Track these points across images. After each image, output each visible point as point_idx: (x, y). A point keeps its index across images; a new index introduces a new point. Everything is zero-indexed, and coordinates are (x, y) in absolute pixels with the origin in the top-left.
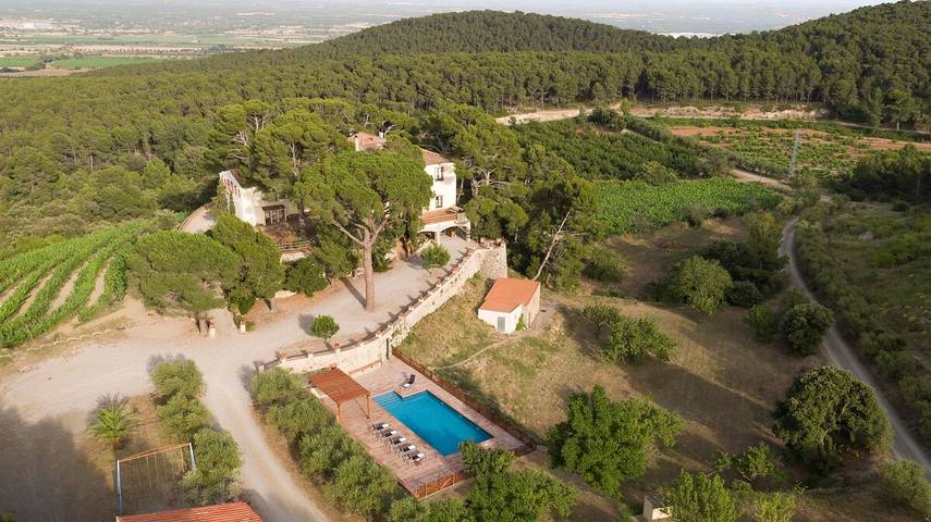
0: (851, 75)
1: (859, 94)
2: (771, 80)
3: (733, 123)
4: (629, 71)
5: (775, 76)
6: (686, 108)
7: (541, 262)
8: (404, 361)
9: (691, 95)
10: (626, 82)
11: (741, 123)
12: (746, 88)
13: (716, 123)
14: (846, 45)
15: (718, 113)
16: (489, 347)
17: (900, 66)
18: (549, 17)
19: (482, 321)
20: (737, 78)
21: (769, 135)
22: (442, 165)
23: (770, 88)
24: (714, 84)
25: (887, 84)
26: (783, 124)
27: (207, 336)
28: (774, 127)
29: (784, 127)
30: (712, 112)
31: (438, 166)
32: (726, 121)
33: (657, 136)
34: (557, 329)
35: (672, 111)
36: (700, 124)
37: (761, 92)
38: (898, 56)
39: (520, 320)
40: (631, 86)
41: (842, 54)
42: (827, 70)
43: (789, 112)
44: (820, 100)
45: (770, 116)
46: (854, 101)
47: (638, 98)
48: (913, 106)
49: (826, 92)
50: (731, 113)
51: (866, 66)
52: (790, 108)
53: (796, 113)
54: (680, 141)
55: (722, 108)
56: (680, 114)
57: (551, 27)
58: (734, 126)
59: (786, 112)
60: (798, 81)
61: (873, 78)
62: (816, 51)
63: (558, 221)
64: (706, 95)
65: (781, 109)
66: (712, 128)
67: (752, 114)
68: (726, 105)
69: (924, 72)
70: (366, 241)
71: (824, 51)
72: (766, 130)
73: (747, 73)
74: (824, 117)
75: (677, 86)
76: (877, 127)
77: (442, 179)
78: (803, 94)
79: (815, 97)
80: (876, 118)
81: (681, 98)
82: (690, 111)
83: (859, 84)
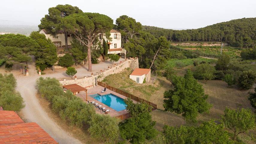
0: (233, 34)
1: (236, 39)
2: (210, 35)
3: (201, 47)
4: (170, 34)
5: (212, 34)
6: (186, 43)
7: (150, 66)
8: (102, 86)
9: (188, 40)
10: (169, 37)
11: (203, 47)
12: (203, 38)
13: (196, 47)
14: (230, 27)
15: (196, 45)
16: (134, 86)
17: (247, 32)
18: (146, 26)
19: (131, 79)
20: (201, 35)
21: (211, 50)
22: (116, 33)
23: (210, 38)
24: (194, 37)
25: (243, 36)
26: (215, 47)
27: (26, 75)
28: (212, 48)
29: (215, 48)
30: (194, 44)
31: (115, 33)
32: (198, 47)
33: (179, 50)
34: (157, 84)
35: (183, 44)
36: (191, 47)
37: (207, 39)
38: (246, 29)
39: (145, 79)
40: (170, 38)
41: (229, 29)
42: (226, 33)
43: (216, 44)
44: (225, 41)
45: (211, 45)
46: (234, 41)
47: (172, 41)
48: (251, 42)
49: (226, 38)
50: (199, 44)
51: (237, 32)
52: (216, 43)
53: (218, 44)
54: (186, 50)
55: (197, 43)
56: (185, 45)
57: (146, 28)
58: (201, 48)
59: (215, 44)
60: (218, 35)
61: (239, 35)
62: (222, 28)
63: (156, 51)
64: (192, 40)
65: (214, 44)
66: (194, 48)
67: (205, 45)
68: (198, 42)
69: (254, 33)
70: (88, 45)
71: (224, 28)
72: (210, 49)
73: (203, 34)
74: (226, 46)
75: (184, 37)
76: (242, 48)
77: (116, 38)
78: (220, 39)
79: (223, 40)
80: (241, 45)
81: (185, 41)
82: (188, 44)
83: (235, 37)
